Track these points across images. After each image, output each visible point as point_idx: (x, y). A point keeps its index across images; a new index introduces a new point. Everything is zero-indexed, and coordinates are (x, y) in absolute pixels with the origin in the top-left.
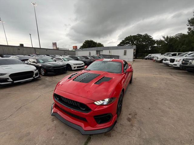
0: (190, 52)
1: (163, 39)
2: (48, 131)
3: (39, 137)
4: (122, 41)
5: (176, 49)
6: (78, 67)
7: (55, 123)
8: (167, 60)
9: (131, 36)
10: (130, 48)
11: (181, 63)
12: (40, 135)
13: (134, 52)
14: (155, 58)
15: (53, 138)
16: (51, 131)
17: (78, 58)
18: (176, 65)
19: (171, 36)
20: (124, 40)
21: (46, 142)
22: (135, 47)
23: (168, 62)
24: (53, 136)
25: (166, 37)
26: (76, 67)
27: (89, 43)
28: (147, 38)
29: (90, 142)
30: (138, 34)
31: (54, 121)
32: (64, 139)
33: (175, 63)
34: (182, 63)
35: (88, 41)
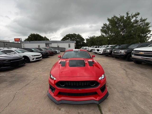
0: (104, 46)
1: (89, 38)
4: (64, 37)
5: (95, 44)
6: (37, 58)
8: (95, 50)
9: (70, 34)
10: (73, 43)
11: (102, 51)
13: (75, 45)
14: (87, 49)
17: (32, 50)
18: (100, 53)
20: (65, 36)
22: (75, 42)
23: (96, 51)
25: (90, 37)
26: (35, 59)
27: (35, 37)
28: (79, 37)
30: (74, 34)
33: (100, 51)
34: (104, 51)
35: (34, 34)
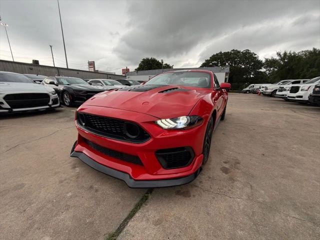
1: (278, 58)
2: (62, 184)
3: (40, 192)
4: (206, 61)
7: (77, 171)
8: (285, 90)
9: (221, 53)
10: (220, 71)
11: (311, 92)
12: (42, 189)
13: (226, 79)
14: (262, 89)
15: (70, 194)
16: (67, 183)
18: (301, 97)
19: (292, 52)
20: (209, 59)
21: (53, 201)
23: (288, 93)
24: (70, 191)
25: (282, 54)
28: (249, 57)
29: (146, 205)
30: (233, 50)
31: (77, 169)
32: (92, 197)
33: (300, 93)
34: (314, 92)
35: (148, 59)
